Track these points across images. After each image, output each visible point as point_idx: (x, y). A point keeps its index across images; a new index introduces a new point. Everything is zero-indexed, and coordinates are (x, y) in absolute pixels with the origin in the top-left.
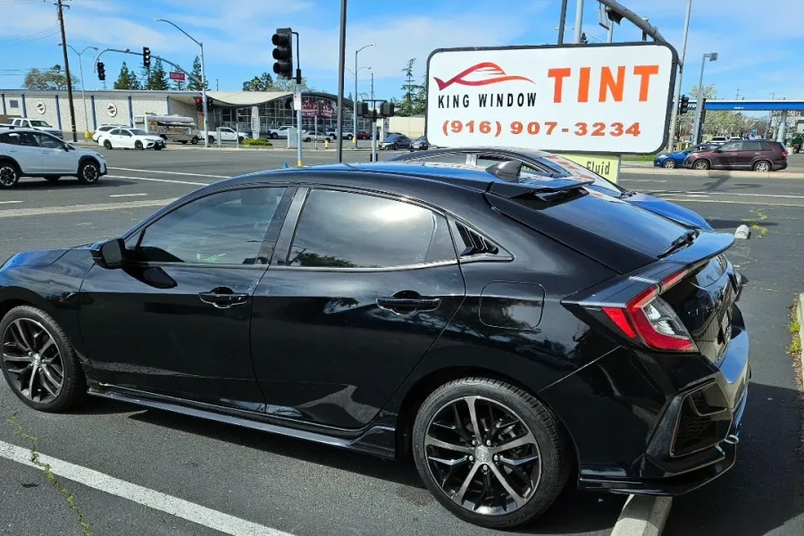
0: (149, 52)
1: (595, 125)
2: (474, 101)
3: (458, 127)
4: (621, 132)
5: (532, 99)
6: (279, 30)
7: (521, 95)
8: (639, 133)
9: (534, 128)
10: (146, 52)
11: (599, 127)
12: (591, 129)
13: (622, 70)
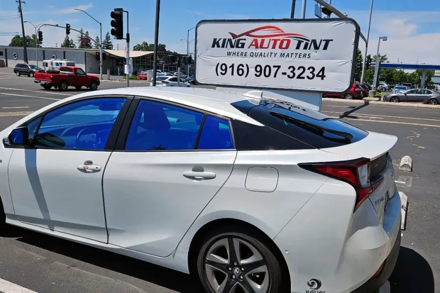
6: (116, 10)
10: (68, 27)
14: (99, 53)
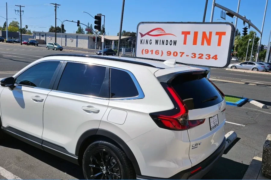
1: (199, 54)
2: (154, 42)
5: (175, 43)
6: (97, 14)
8: (217, 59)
9: (175, 54)
10: (78, 22)
11: (201, 55)
12: (197, 56)
13: (211, 33)
14: (95, 37)
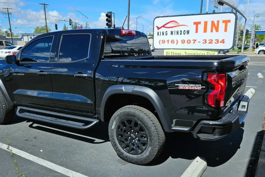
0: (71, 21)
1: (209, 40)
2: (169, 33)
3: (164, 42)
4: (218, 42)
5: (188, 32)
6: (108, 13)
7: (185, 31)
8: (224, 42)
9: (189, 42)
10: (70, 20)
11: (211, 41)
12: (208, 42)
13: (218, 22)
